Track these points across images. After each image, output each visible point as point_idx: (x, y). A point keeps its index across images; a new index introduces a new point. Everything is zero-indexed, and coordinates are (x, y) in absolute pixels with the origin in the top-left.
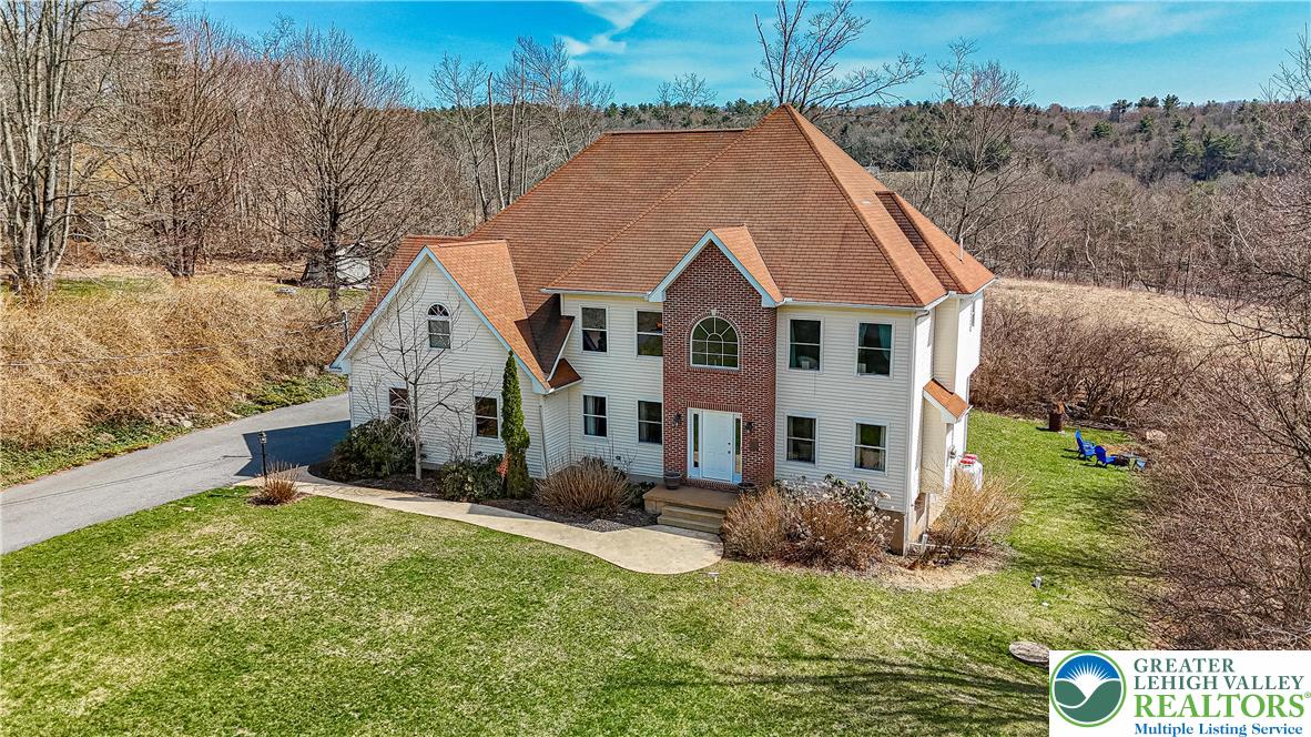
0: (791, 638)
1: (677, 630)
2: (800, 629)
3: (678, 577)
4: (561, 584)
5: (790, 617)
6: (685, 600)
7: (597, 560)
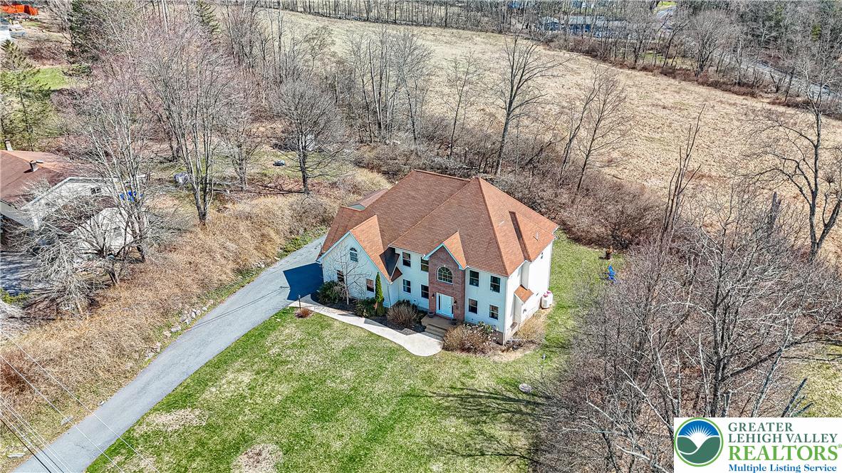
0: (454, 383)
1: (423, 379)
2: (458, 379)
3: (427, 357)
4: (392, 360)
5: (457, 374)
6: (428, 367)
7: (404, 349)
